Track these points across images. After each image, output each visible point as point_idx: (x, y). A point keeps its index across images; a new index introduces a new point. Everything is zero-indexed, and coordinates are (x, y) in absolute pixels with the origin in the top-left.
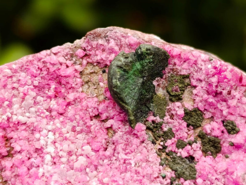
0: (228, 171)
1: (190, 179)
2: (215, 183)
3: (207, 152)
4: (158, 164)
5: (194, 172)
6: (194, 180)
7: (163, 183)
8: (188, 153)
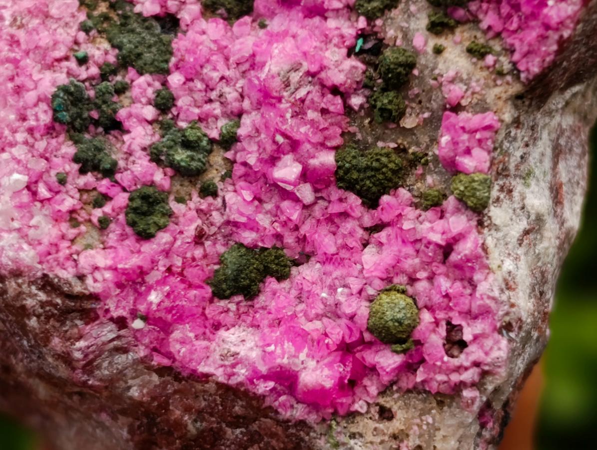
0: (254, 60)
1: (151, 73)
2: (218, 89)
3: (217, 9)
4: (76, 27)
5: (165, 55)
6: (162, 77)
7: (79, 76)
8: (162, 7)
